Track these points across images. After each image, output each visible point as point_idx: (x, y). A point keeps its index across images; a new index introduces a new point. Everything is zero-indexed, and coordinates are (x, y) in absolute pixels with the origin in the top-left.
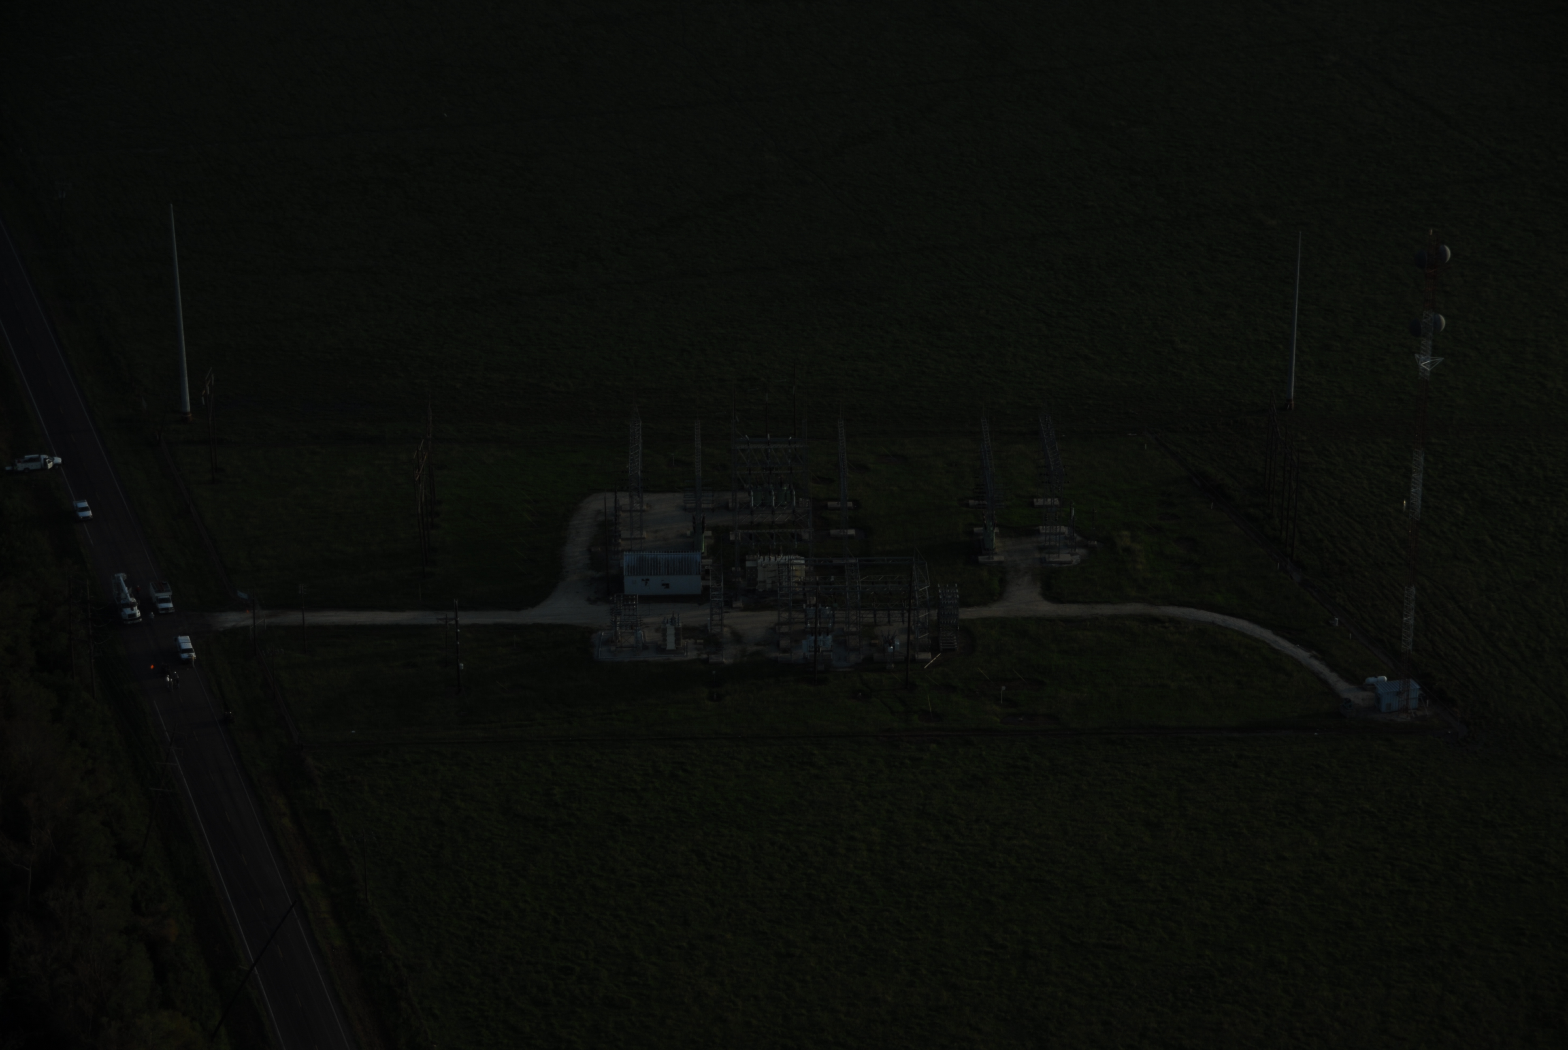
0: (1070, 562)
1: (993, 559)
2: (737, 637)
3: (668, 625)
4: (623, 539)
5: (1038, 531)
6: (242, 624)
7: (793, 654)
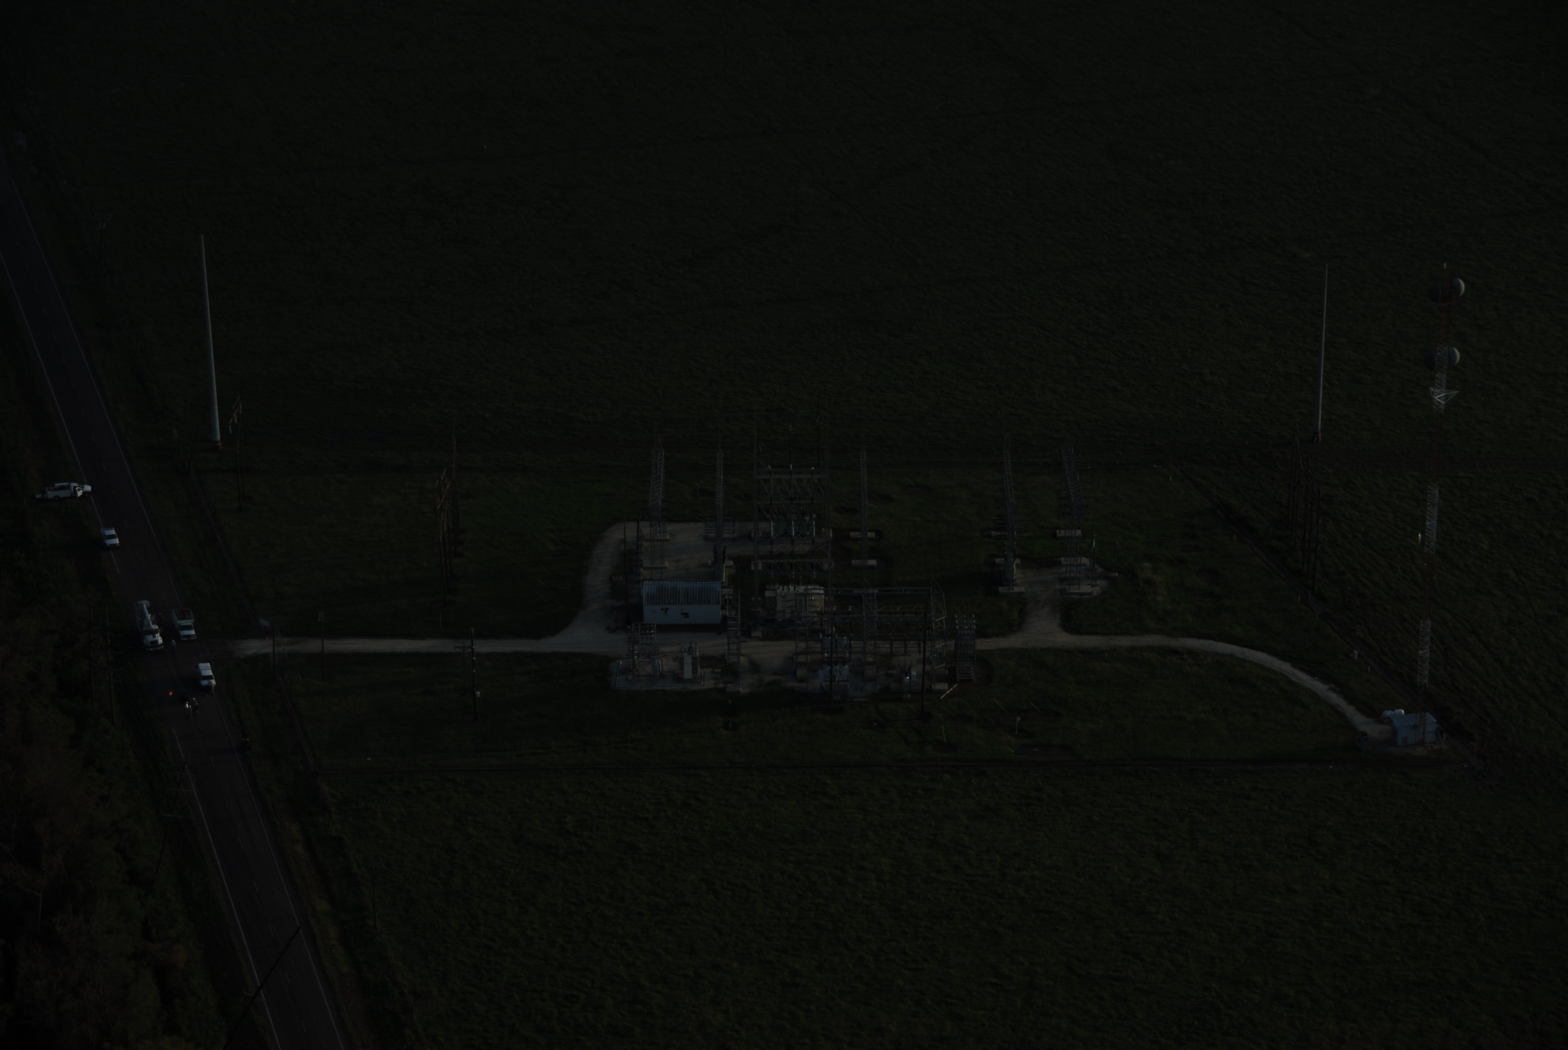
0: (1090, 594)
1: (1013, 590)
2: (755, 667)
3: (685, 655)
4: (645, 569)
5: (1060, 562)
6: (264, 651)
7: (809, 684)
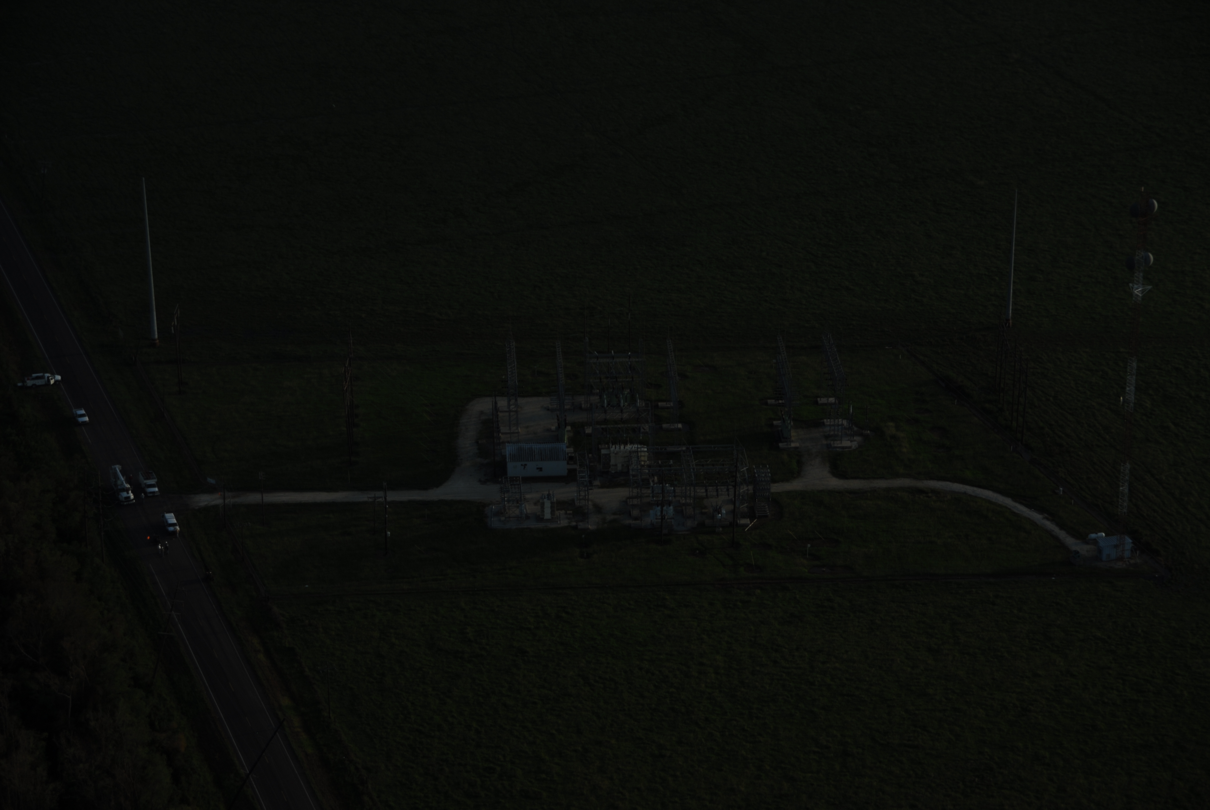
0: (850, 447)
1: (790, 445)
2: (598, 509)
3: (545, 500)
5: (823, 423)
7: (642, 521)
